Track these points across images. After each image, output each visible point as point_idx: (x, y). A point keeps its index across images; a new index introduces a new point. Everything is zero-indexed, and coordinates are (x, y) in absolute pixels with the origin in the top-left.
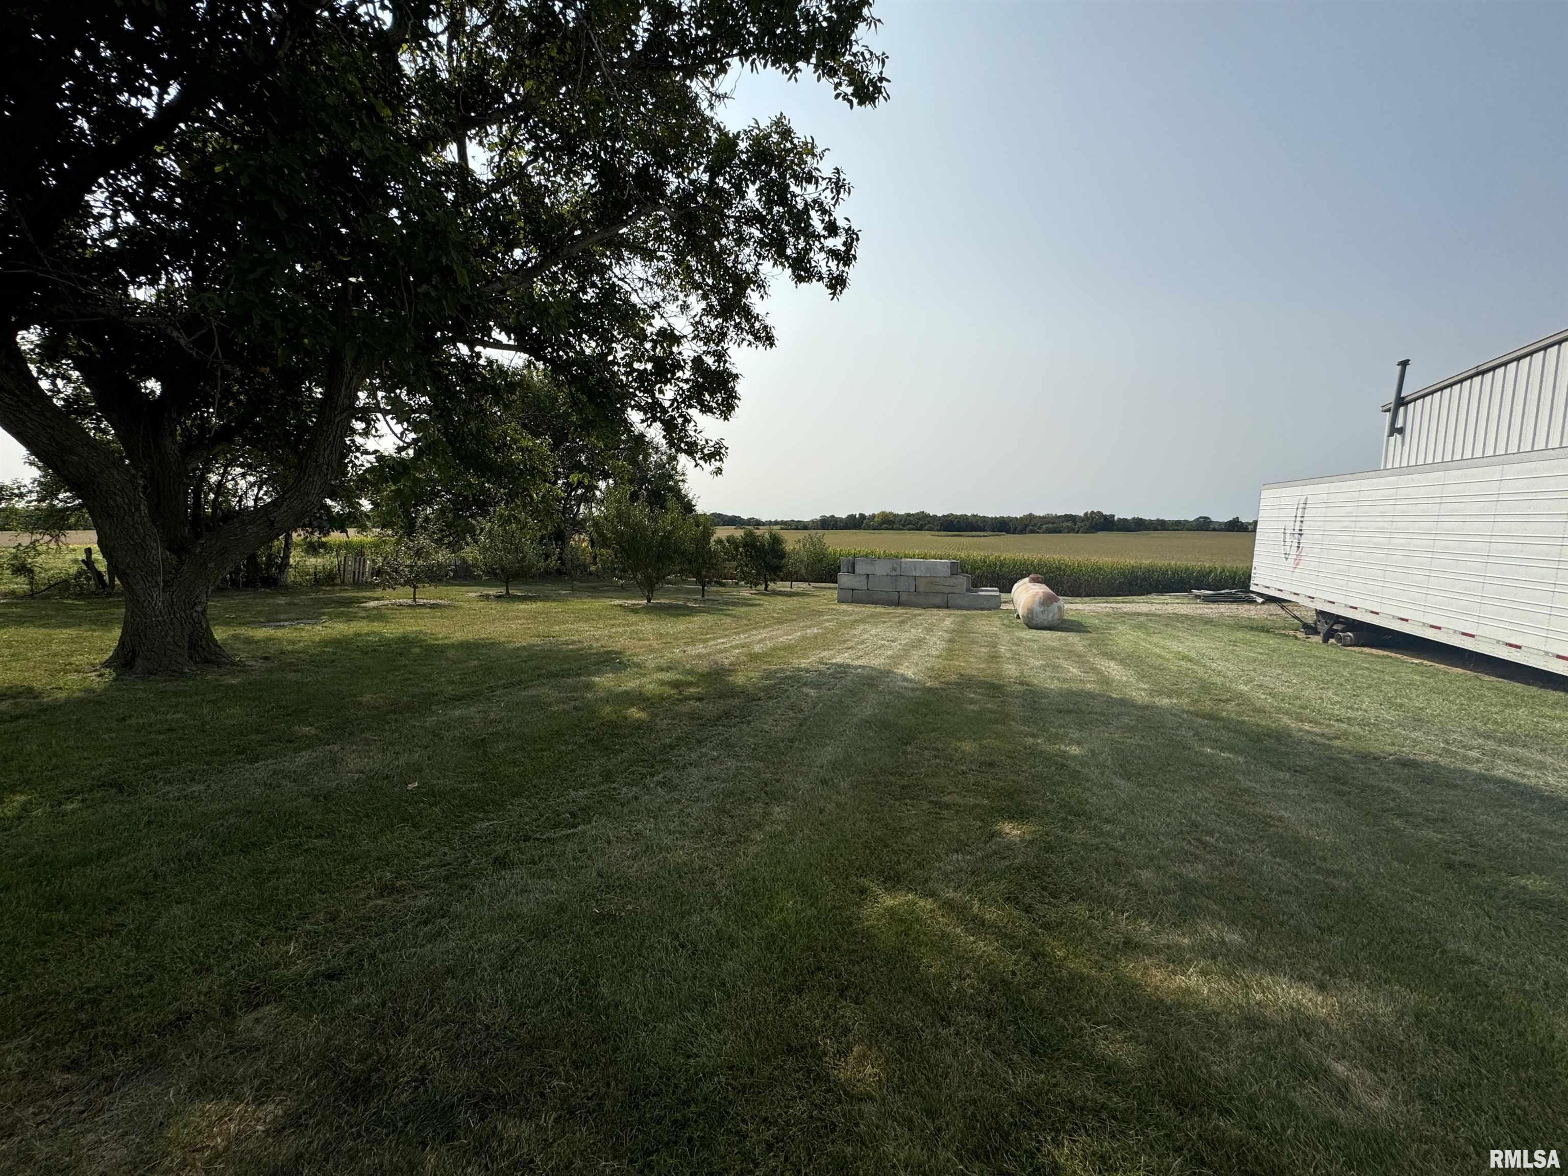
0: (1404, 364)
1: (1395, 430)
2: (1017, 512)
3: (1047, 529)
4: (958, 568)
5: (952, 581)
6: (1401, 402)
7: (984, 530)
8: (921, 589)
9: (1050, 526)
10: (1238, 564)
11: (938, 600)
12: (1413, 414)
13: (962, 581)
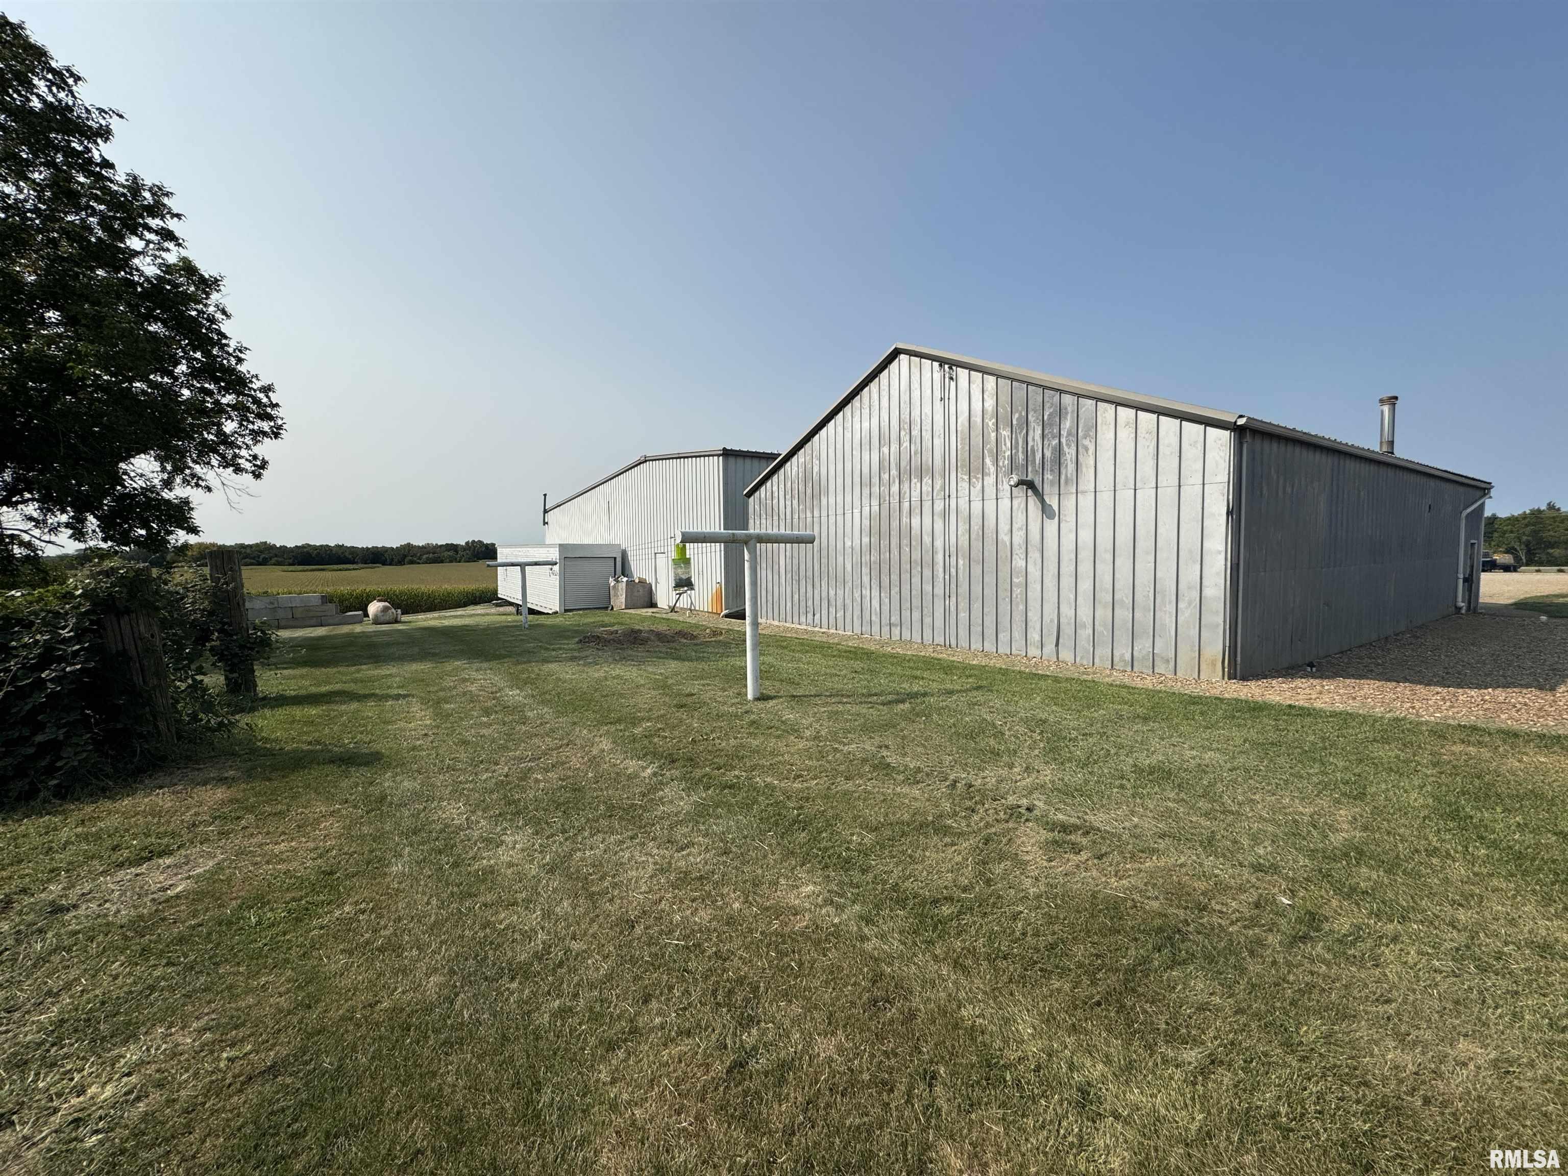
0: (545, 495)
1: (545, 523)
2: (393, 541)
3: (427, 559)
4: (327, 599)
5: (325, 607)
6: (545, 511)
7: (353, 563)
8: (298, 615)
9: (431, 555)
10: (491, 587)
11: (313, 622)
12: (550, 517)
13: (331, 608)
